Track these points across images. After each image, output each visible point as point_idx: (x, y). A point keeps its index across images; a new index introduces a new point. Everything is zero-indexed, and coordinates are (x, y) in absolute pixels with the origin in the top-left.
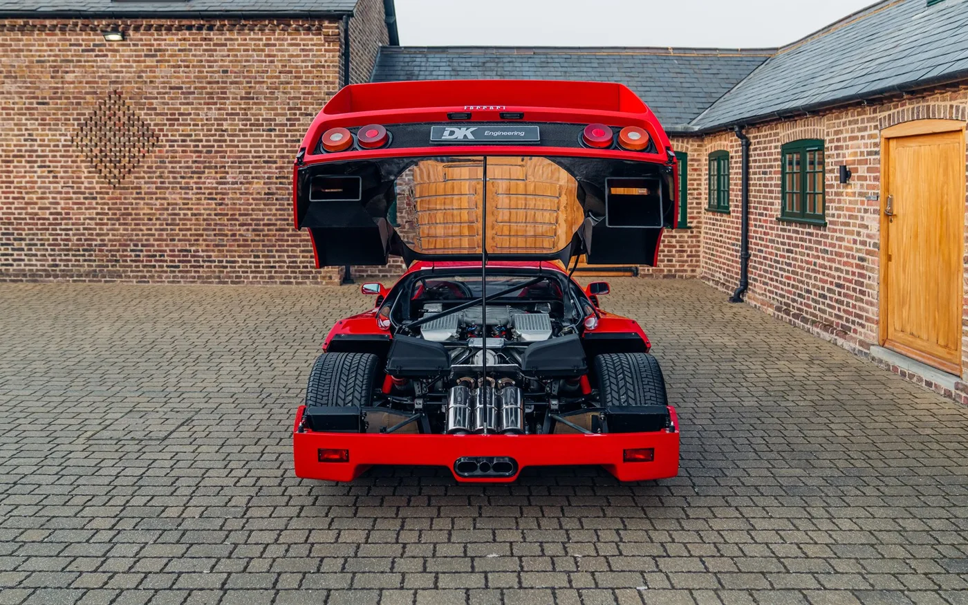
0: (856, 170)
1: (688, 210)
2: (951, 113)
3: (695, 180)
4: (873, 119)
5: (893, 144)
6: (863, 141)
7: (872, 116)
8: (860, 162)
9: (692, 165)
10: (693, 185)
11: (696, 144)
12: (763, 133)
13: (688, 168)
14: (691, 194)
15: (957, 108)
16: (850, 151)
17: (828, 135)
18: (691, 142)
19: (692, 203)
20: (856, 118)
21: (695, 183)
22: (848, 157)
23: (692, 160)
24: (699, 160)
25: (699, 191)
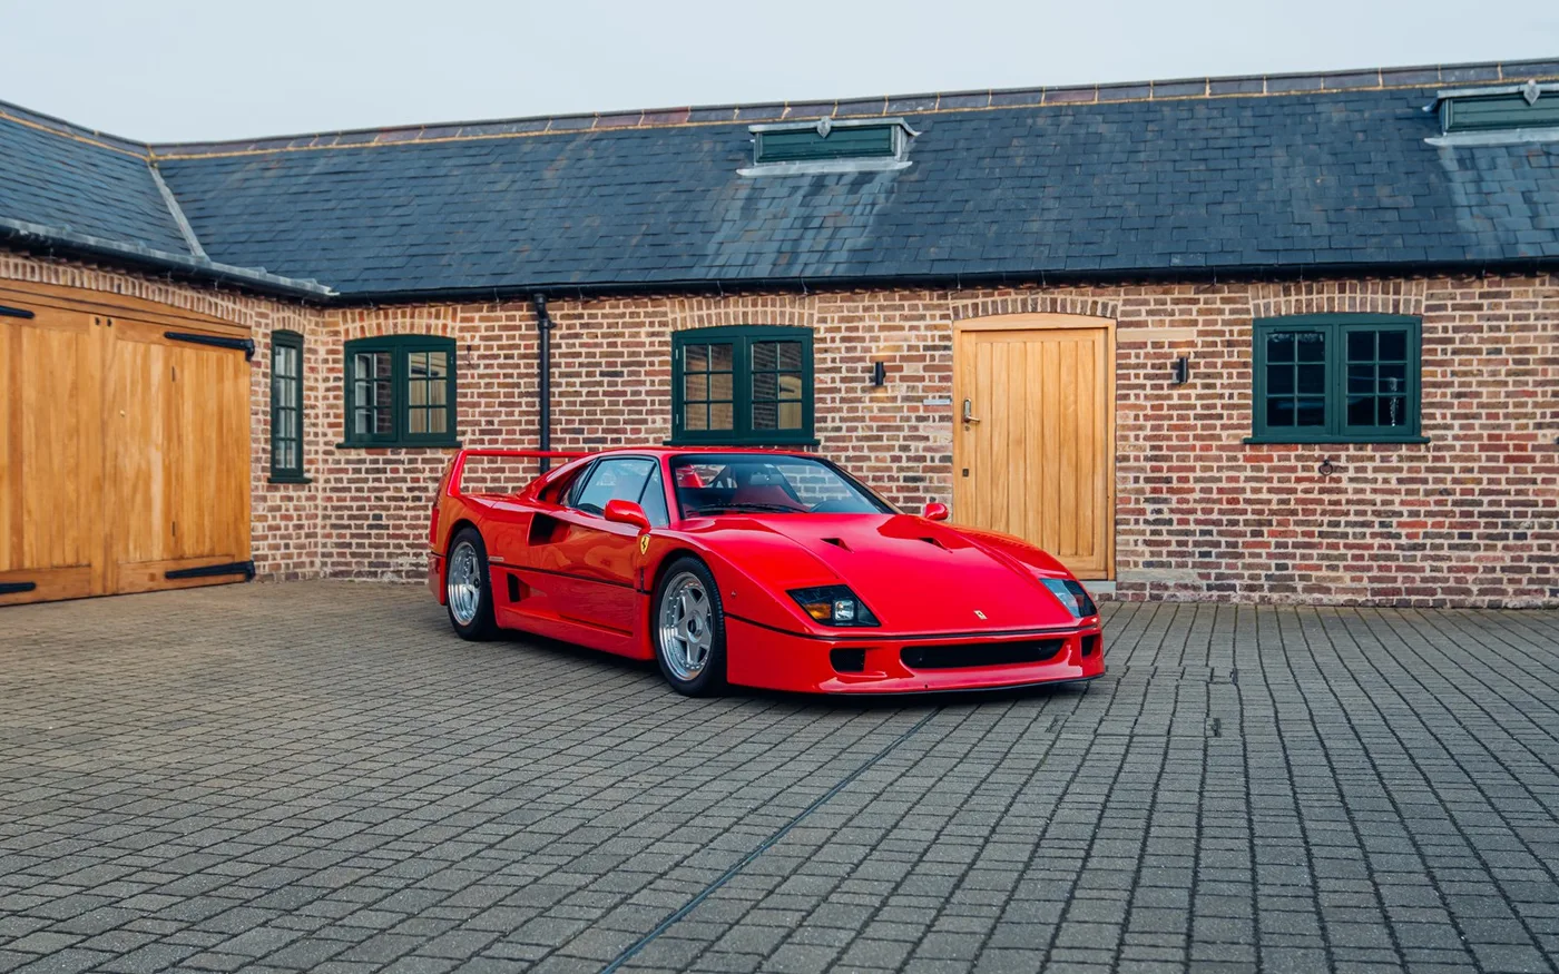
0: (899, 369)
1: (306, 447)
4: (939, 307)
5: (969, 339)
6: (914, 333)
7: (936, 301)
8: (905, 359)
14: (307, 416)
16: (882, 344)
17: (823, 320)
22: (880, 350)
25: (316, 411)
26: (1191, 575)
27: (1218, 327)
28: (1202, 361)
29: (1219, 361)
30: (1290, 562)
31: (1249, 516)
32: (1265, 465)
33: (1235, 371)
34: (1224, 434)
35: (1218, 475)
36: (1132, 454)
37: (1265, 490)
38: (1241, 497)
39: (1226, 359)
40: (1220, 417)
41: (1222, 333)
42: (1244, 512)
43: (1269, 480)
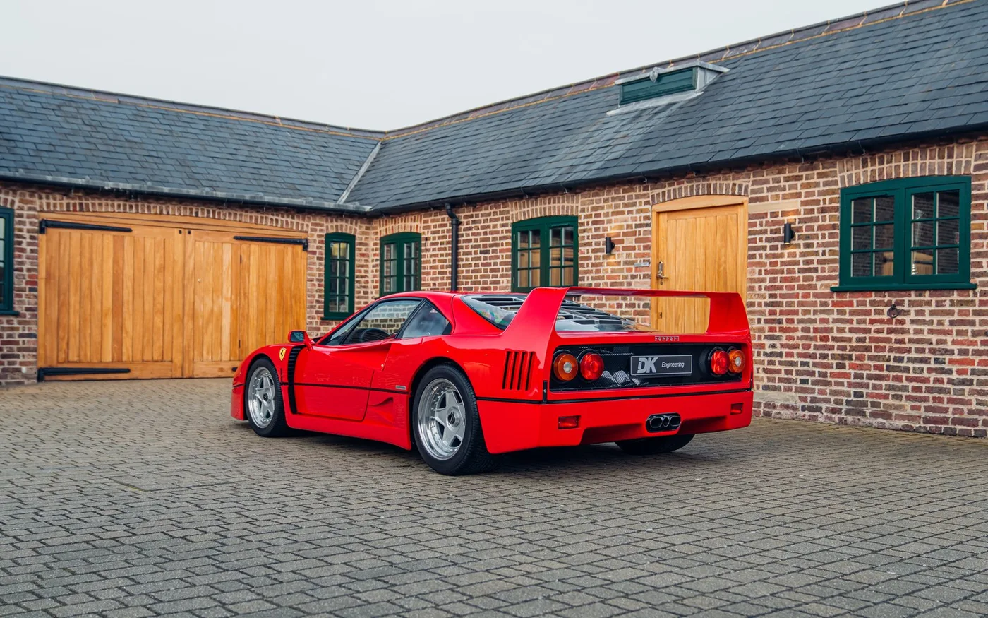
0: (622, 242)
1: (356, 300)
2: (734, 190)
3: (362, 266)
4: (644, 196)
5: (663, 217)
6: (630, 215)
7: (642, 192)
8: (625, 234)
9: (360, 249)
10: (360, 271)
11: (364, 226)
12: (483, 212)
13: (356, 252)
14: (358, 282)
15: (740, 186)
16: (613, 225)
17: (583, 210)
18: (359, 224)
19: (359, 292)
20: (621, 195)
21: (363, 269)
22: (611, 230)
23: (361, 244)
24: (366, 244)
25: (366, 279)
26: (793, 398)
27: (815, 198)
28: (804, 226)
29: (816, 225)
30: (865, 391)
31: (836, 352)
32: (847, 309)
33: (827, 233)
34: (819, 284)
35: (813, 317)
36: (757, 301)
37: (847, 330)
38: (830, 335)
39: (820, 223)
40: (816, 270)
41: (817, 202)
42: (832, 348)
43: (850, 321)
